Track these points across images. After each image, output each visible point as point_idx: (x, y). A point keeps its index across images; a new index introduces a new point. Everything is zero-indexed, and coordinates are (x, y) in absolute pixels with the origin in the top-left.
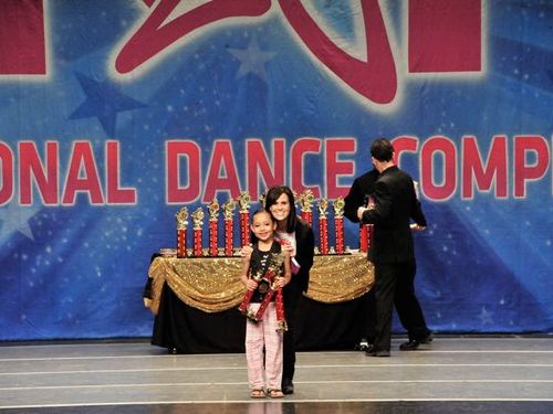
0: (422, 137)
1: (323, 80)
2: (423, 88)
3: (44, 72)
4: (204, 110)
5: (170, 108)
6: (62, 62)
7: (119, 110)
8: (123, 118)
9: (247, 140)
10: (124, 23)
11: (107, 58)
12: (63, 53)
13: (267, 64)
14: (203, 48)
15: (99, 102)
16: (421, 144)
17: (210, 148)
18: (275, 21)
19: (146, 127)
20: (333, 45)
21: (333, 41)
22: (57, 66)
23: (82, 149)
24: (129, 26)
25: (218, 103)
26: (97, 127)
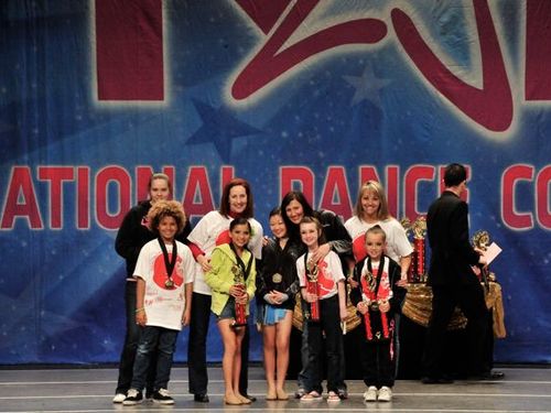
0: (538, 167)
1: (438, 107)
2: (540, 117)
3: (162, 98)
4: (318, 137)
5: (284, 134)
6: (180, 89)
7: (235, 136)
8: (238, 144)
9: (360, 167)
10: (241, 50)
11: (224, 85)
12: (181, 80)
13: (381, 91)
14: (317, 74)
15: (215, 128)
16: (537, 171)
17: (324, 174)
18: (391, 49)
19: (261, 153)
20: (448, 72)
21: (448, 68)
22: (174, 92)
23: (197, 174)
24: (246, 53)
25: (332, 129)
26: (213, 153)
